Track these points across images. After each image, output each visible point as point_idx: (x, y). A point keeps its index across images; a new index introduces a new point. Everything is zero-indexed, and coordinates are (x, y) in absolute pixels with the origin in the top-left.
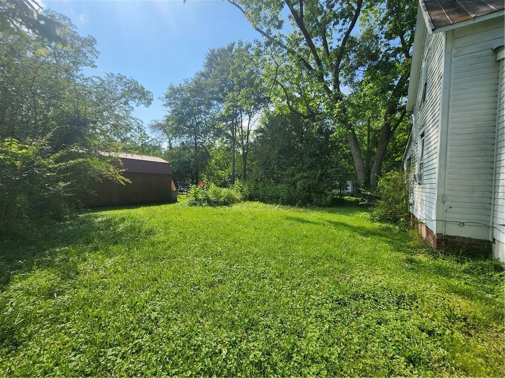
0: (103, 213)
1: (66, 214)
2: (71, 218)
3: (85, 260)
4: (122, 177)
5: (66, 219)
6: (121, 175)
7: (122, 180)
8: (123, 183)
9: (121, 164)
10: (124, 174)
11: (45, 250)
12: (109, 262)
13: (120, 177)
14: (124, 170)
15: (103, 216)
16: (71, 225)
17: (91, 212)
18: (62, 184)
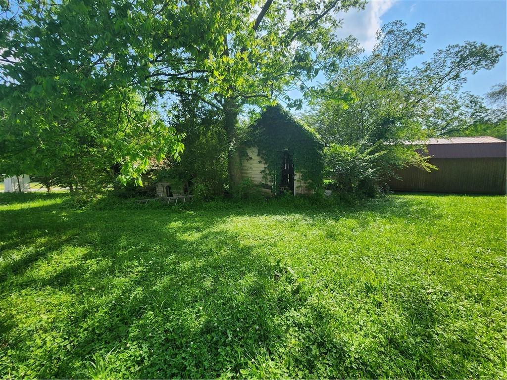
0: (406, 197)
1: (377, 194)
2: (381, 197)
3: (375, 221)
4: (428, 164)
5: (377, 197)
6: (427, 162)
7: (428, 167)
8: (428, 169)
9: (426, 151)
10: (430, 161)
11: (358, 212)
12: (388, 226)
13: (425, 165)
14: (429, 157)
15: (405, 199)
16: (378, 201)
17: (394, 194)
18: (370, 170)
